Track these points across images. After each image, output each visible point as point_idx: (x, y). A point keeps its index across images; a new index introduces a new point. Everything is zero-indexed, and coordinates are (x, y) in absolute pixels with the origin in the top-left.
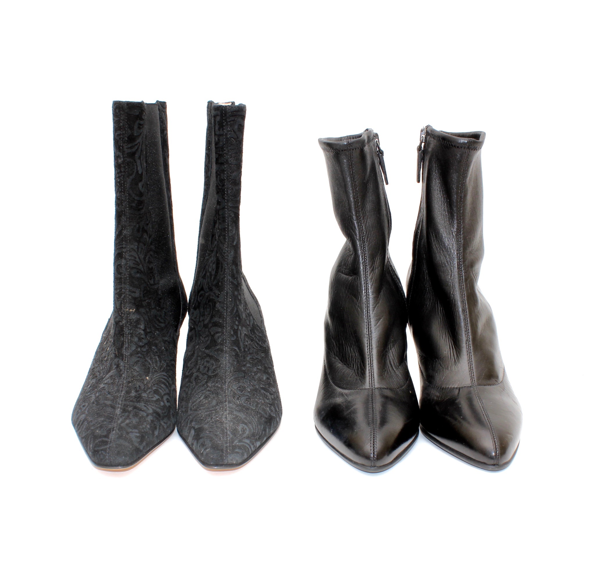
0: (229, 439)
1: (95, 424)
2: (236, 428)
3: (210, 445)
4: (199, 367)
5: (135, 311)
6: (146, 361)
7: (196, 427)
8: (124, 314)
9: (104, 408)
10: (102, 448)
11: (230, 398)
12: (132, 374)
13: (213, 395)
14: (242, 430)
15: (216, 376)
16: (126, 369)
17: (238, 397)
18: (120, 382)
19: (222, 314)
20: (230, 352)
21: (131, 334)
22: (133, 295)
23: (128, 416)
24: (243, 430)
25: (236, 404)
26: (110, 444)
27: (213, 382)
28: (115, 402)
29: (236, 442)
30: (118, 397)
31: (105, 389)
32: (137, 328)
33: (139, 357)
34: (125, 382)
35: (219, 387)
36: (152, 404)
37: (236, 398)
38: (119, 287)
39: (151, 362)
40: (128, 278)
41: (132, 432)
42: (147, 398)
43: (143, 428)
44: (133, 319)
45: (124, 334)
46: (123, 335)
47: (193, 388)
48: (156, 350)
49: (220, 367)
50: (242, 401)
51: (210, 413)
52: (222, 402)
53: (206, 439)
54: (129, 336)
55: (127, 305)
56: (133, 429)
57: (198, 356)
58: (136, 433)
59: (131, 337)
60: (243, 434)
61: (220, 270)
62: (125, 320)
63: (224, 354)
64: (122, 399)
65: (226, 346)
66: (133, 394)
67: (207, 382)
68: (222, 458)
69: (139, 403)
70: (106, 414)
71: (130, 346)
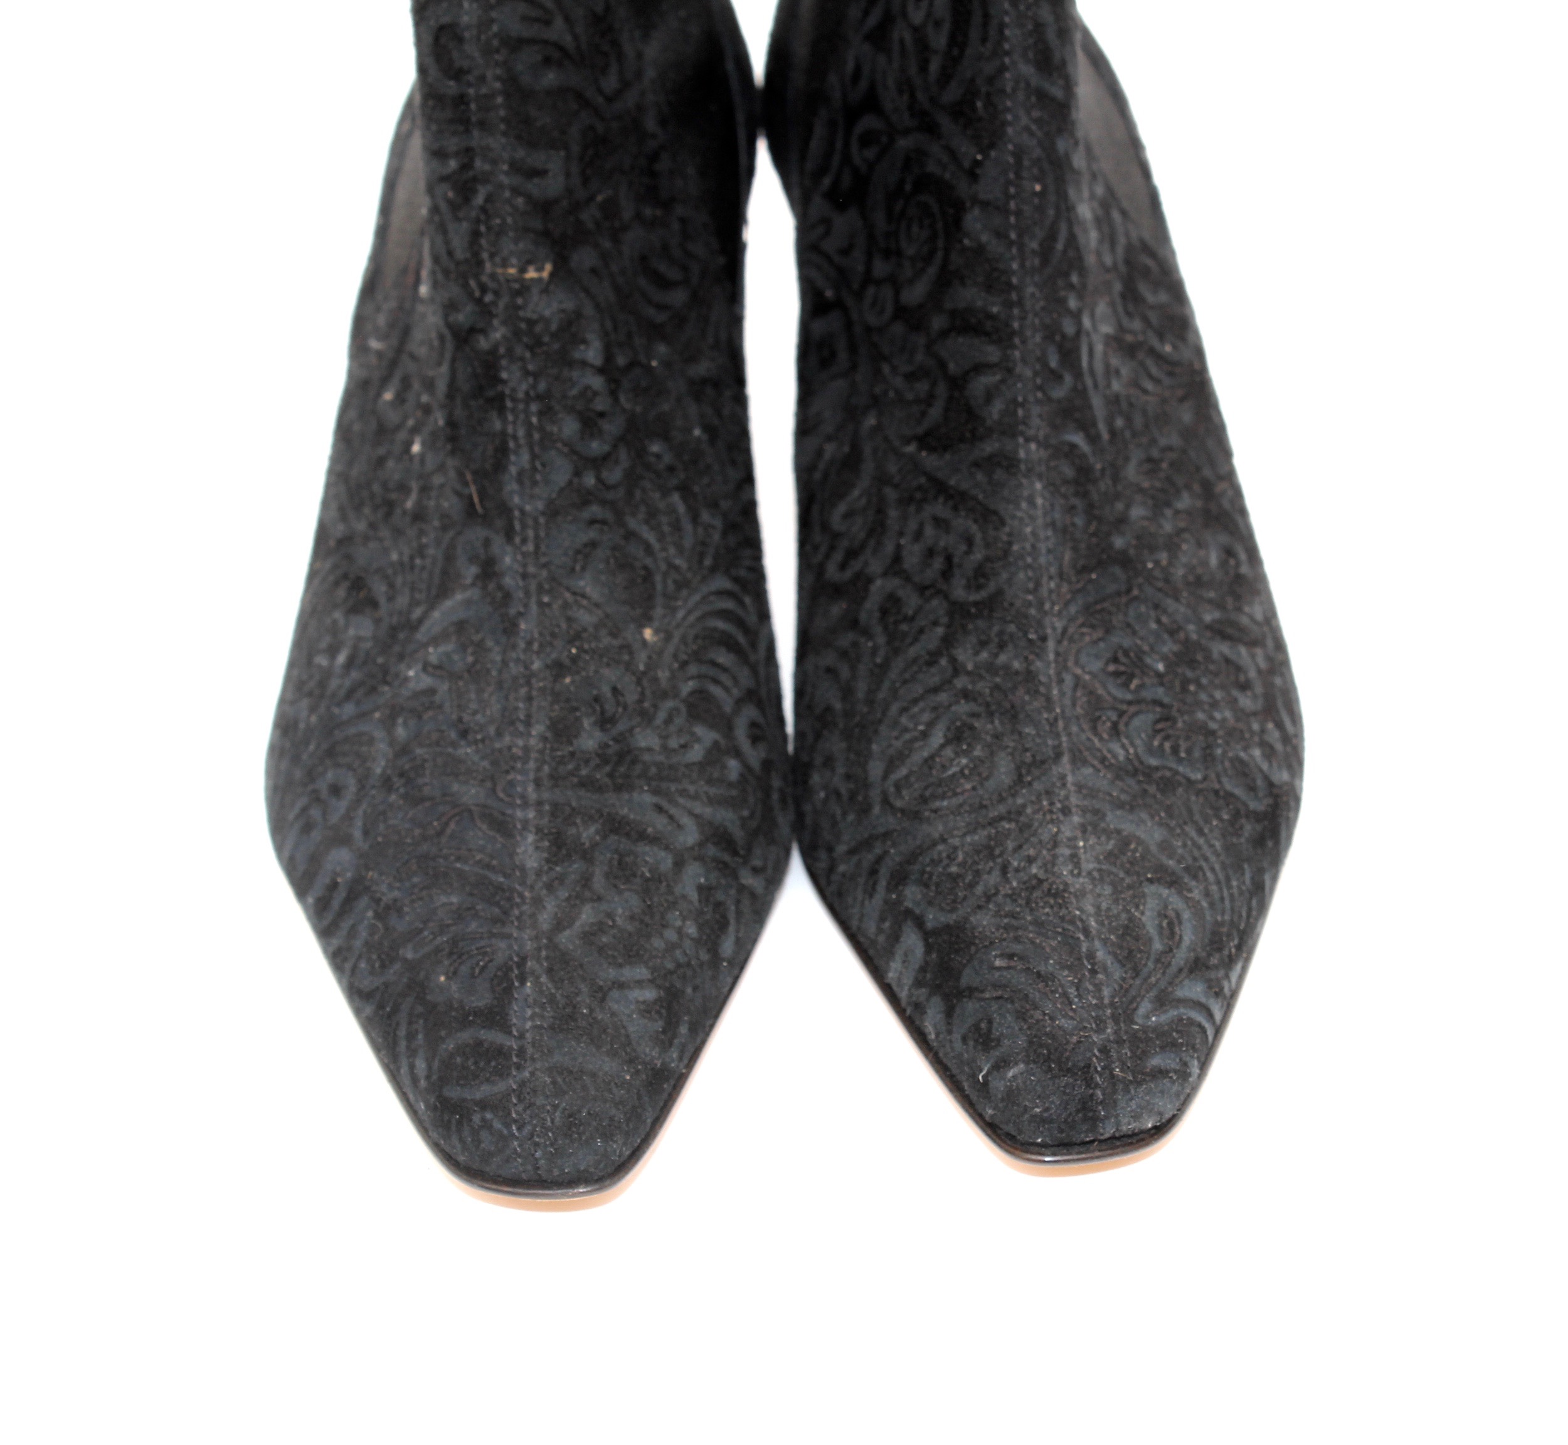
0: (1106, 992)
1: (421, 931)
2: (1131, 919)
3: (1021, 1042)
4: (899, 547)
5: (552, 275)
6: (630, 535)
7: (933, 918)
8: (496, 293)
9: (452, 825)
10: (483, 1091)
11: (1074, 729)
12: (569, 620)
13: (992, 722)
14: (1160, 927)
15: (991, 605)
16: (533, 587)
17: (1114, 718)
18: (515, 669)
19: (996, 269)
20: (1053, 464)
21: (539, 397)
22: (534, 187)
23: (586, 881)
24: (1165, 924)
25: (1109, 767)
26: (519, 1067)
27: (983, 644)
28: (504, 791)
29: (1145, 1007)
30: (515, 758)
31: (440, 707)
32: (571, 364)
33: (592, 522)
34: (536, 665)
35: (1017, 673)
36: (692, 789)
37: (1105, 728)
38: (452, 143)
39: (651, 537)
40: (499, 100)
41: (621, 986)
42: (660, 758)
43: (671, 947)
44: (547, 321)
45: (501, 397)
46: (498, 403)
47: (876, 665)
48: (668, 459)
49: (1006, 553)
50: (1138, 742)
51: (989, 837)
52: (1040, 763)
53: (995, 1006)
54: (534, 407)
55: (508, 245)
56: (621, 966)
57: (882, 479)
58: (640, 983)
59: (541, 414)
60: (1171, 950)
61: (974, 34)
62: (504, 323)
63: (1020, 485)
64: (538, 769)
65: (1028, 440)
66: (590, 740)
67: (948, 642)
68: (1090, 1114)
69: (626, 796)
70: (467, 868)
71: (544, 465)
